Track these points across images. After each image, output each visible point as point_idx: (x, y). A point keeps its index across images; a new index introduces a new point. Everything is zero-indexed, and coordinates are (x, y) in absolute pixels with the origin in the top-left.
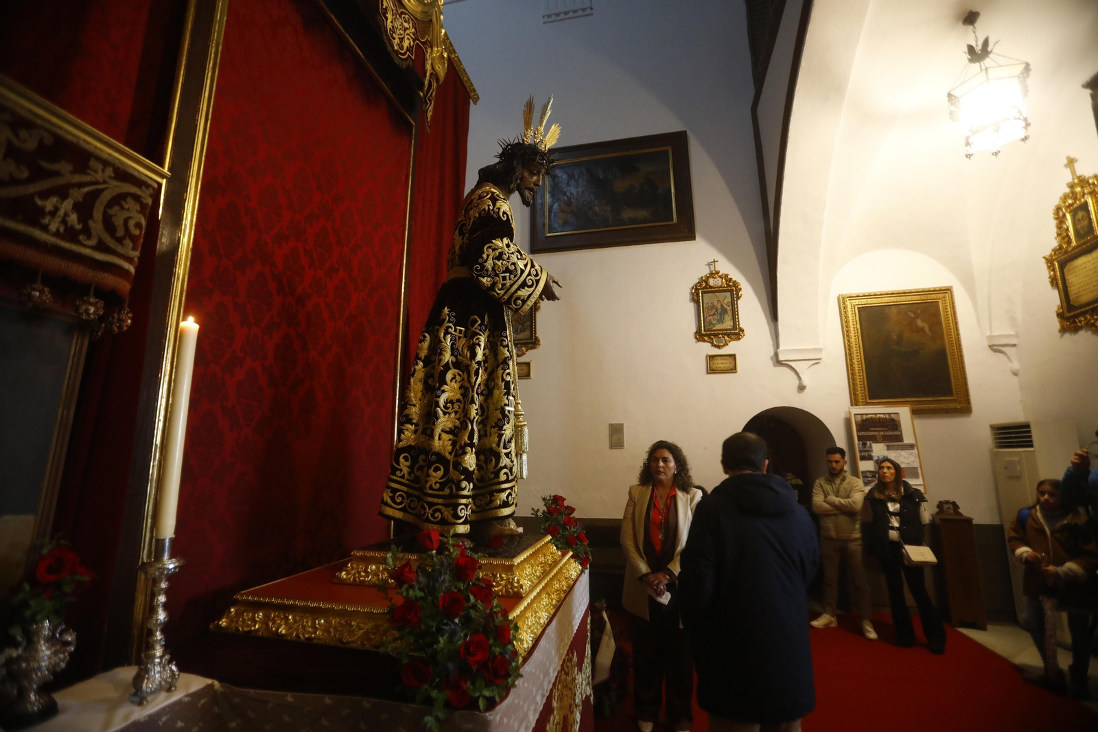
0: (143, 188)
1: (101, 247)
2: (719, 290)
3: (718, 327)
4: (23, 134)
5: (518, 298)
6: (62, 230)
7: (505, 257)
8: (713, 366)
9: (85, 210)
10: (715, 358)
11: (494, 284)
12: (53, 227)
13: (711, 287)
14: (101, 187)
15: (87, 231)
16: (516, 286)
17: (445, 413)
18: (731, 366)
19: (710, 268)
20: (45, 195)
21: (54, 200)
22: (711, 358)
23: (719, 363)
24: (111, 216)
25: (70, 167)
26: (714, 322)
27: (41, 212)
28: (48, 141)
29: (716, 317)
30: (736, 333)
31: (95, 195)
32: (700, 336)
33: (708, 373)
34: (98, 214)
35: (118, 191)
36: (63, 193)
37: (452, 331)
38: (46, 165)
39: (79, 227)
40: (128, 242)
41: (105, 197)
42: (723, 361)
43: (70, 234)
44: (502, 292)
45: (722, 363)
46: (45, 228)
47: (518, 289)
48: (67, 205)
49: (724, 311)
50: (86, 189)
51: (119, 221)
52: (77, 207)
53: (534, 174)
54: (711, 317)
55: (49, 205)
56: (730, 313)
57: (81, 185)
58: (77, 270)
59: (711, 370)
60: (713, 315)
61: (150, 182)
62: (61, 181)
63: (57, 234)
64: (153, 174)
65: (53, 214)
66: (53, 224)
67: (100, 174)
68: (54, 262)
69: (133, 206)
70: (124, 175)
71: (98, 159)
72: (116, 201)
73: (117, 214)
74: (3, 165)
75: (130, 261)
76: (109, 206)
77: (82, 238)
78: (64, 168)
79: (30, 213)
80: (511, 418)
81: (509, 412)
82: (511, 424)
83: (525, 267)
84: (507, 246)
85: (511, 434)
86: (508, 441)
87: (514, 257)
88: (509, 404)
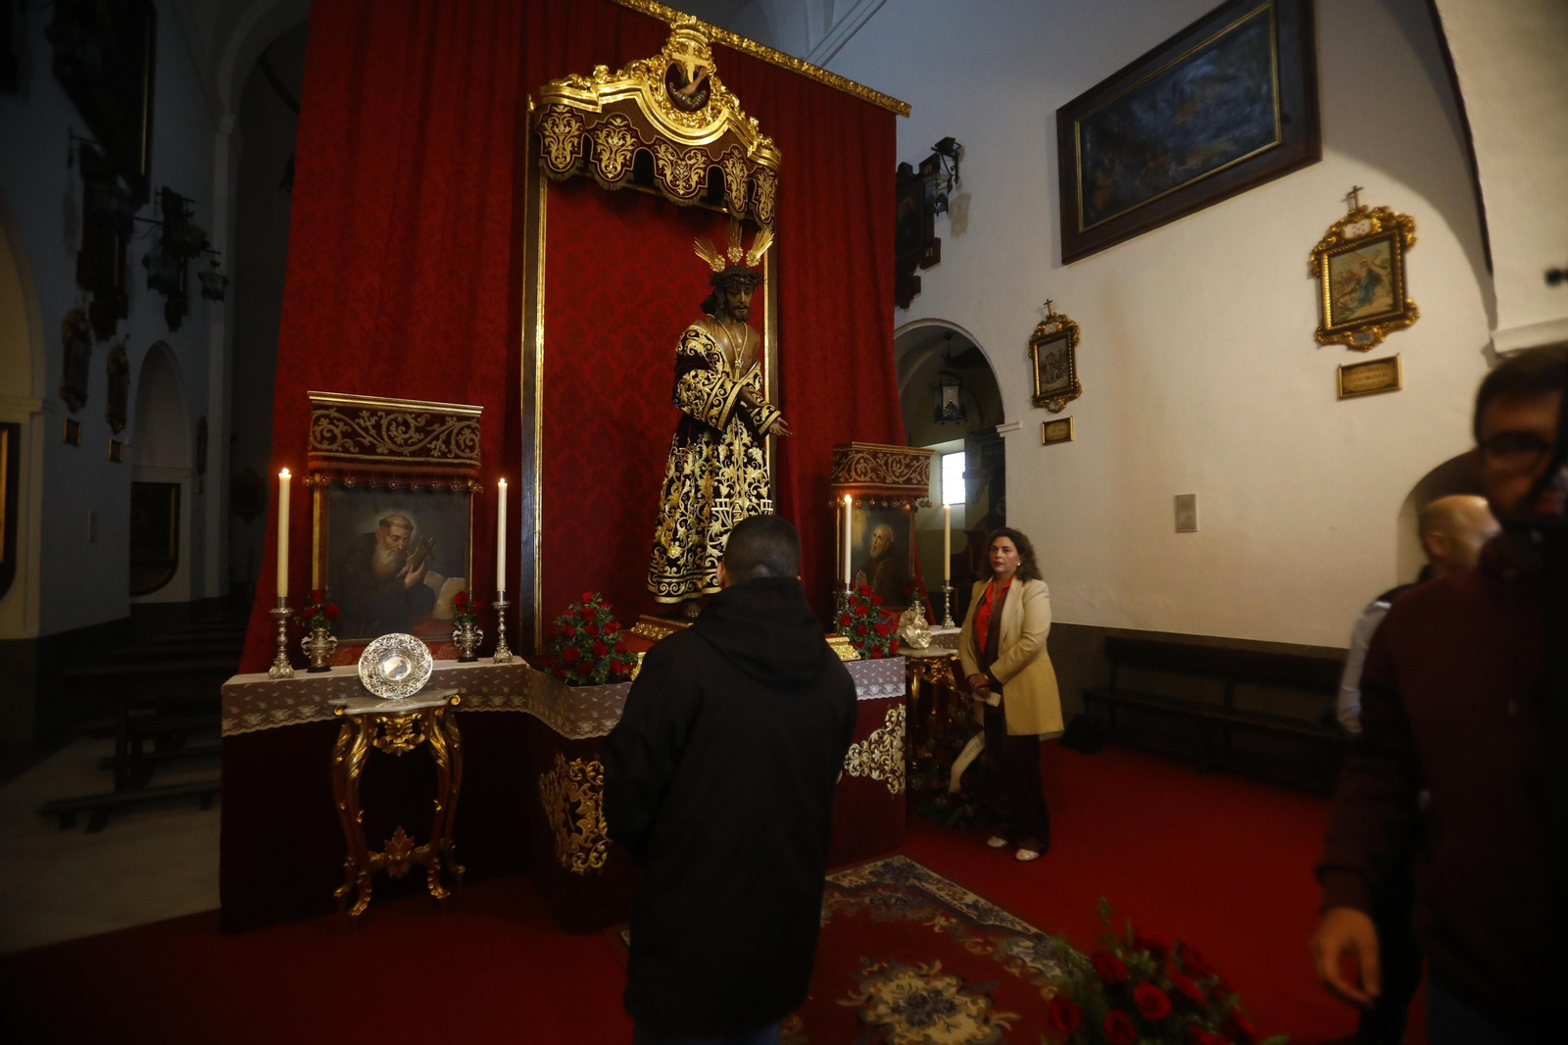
0: (472, 420)
1: (457, 457)
2: (1366, 241)
3: (1361, 312)
4: (419, 419)
5: (711, 418)
6: (439, 454)
7: (692, 387)
8: (1351, 385)
9: (447, 442)
10: (1354, 370)
11: (692, 410)
12: (436, 455)
13: (1348, 242)
14: (452, 428)
15: (450, 452)
16: (706, 409)
17: (669, 517)
18: (1387, 379)
19: (1349, 204)
20: (430, 443)
21: (434, 442)
22: (1346, 370)
23: (1361, 379)
24: (458, 440)
25: (438, 425)
26: (1351, 305)
27: (430, 450)
28: (429, 417)
29: (1356, 295)
30: (1401, 314)
31: (451, 433)
32: (1325, 336)
33: (1341, 398)
34: (453, 442)
35: (459, 428)
36: (437, 438)
37: (676, 452)
38: (429, 429)
39: (446, 450)
40: (467, 450)
41: (455, 431)
42: (1370, 374)
43: (444, 455)
44: (700, 415)
45: (1368, 378)
46: (433, 456)
47: (709, 410)
48: (440, 442)
49: (1374, 279)
50: (446, 432)
51: (461, 442)
52: (444, 442)
53: (736, 294)
54: (1347, 297)
55: (432, 446)
56: (1386, 280)
57: (443, 432)
58: (449, 470)
59: (1347, 393)
60: (1352, 291)
61: (475, 415)
62: (436, 433)
63: (438, 457)
64: (475, 411)
65: (435, 449)
66: (436, 453)
67: (450, 423)
68: (439, 470)
69: (467, 432)
70: (461, 418)
71: (449, 416)
72: (460, 432)
73: (461, 438)
74: (414, 436)
75: (471, 458)
76: (457, 436)
77: (448, 455)
78: (436, 426)
79: (426, 452)
80: (721, 516)
81: (717, 512)
82: (720, 522)
83: (712, 390)
84: (694, 377)
85: (723, 529)
86: (716, 535)
87: (700, 385)
88: (716, 506)
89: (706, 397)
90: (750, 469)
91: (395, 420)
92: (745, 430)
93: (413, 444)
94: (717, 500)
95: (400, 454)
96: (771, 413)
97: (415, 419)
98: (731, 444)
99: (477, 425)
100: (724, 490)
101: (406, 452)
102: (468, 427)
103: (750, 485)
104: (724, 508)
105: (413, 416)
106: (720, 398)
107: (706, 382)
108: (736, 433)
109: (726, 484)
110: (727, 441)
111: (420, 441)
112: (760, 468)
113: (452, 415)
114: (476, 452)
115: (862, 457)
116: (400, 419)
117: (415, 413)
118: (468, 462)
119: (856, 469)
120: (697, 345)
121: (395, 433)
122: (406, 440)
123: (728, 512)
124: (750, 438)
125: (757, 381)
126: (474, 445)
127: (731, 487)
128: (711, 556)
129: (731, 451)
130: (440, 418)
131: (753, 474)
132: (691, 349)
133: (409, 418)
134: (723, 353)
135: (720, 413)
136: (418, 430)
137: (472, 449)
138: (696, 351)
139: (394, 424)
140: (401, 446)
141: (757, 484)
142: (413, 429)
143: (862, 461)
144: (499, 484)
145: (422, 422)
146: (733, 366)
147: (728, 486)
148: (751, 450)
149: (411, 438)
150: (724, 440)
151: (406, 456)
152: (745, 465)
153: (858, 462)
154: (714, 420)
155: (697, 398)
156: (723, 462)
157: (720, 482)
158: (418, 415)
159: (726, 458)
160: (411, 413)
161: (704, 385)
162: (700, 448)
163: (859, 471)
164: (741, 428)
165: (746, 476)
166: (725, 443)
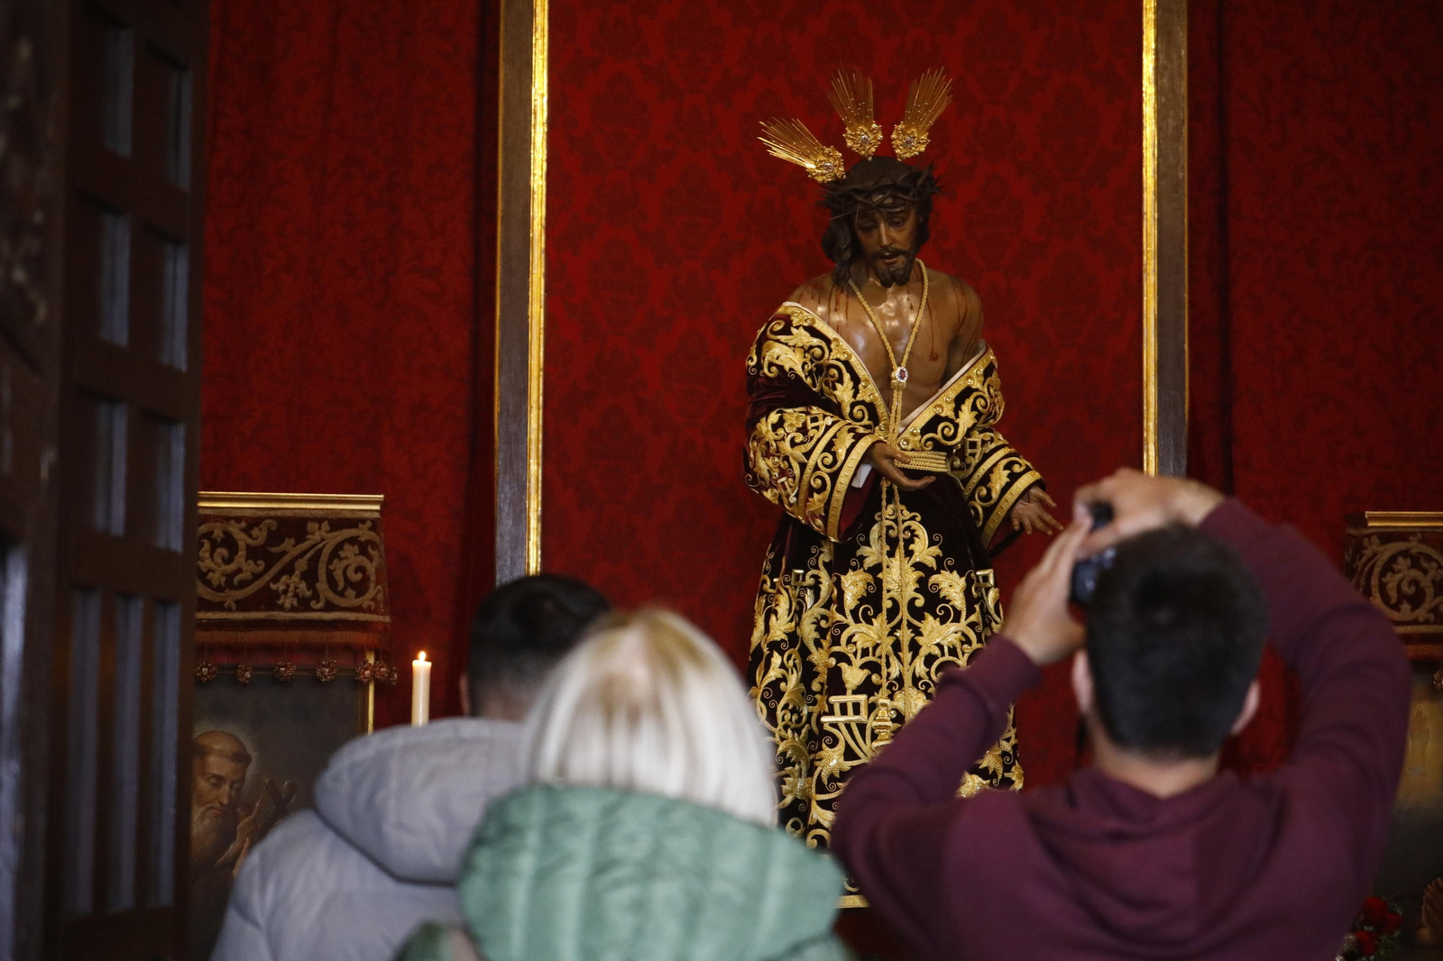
0: (360, 525)
1: (330, 607)
4: (255, 532)
5: (814, 516)
6: (295, 603)
7: (773, 449)
9: (310, 577)
11: (780, 499)
12: (287, 605)
14: (320, 545)
15: (316, 596)
20: (276, 579)
21: (284, 578)
24: (333, 571)
25: (292, 541)
27: (277, 595)
28: (274, 525)
31: (319, 552)
34: (322, 575)
35: (334, 543)
36: (288, 569)
38: (274, 550)
39: (309, 593)
40: (351, 593)
41: (327, 552)
43: (304, 605)
44: (794, 509)
46: (282, 608)
47: (807, 499)
48: (295, 578)
50: (309, 555)
51: (338, 575)
52: (304, 576)
53: (870, 229)
55: (281, 587)
57: (302, 555)
58: (313, 636)
61: (366, 515)
62: (286, 559)
63: (293, 609)
64: (368, 505)
65: (285, 592)
66: (288, 601)
67: (316, 534)
68: (294, 636)
69: (350, 551)
70: (338, 522)
71: (314, 520)
72: (335, 554)
73: (338, 567)
74: (245, 567)
75: (358, 609)
76: (330, 562)
77: (313, 604)
78: (288, 543)
79: (267, 599)
80: (843, 735)
81: (835, 725)
82: (841, 747)
83: (808, 455)
84: (775, 427)
85: (847, 765)
86: (832, 778)
87: (786, 445)
88: (831, 713)
89: (797, 471)
90: (930, 623)
91: (208, 535)
92: (922, 532)
93: (244, 584)
94: (833, 699)
95: (219, 607)
97: (247, 531)
98: (876, 569)
99: (372, 535)
100: (853, 675)
101: (229, 602)
102: (353, 541)
103: (930, 660)
105: (243, 524)
106: (824, 472)
107: (800, 438)
108: (893, 543)
109: (858, 662)
110: (869, 562)
111: (256, 577)
112: (957, 619)
113: (319, 519)
114: (371, 593)
115: (1405, 554)
116: (218, 534)
117: (246, 518)
118: (351, 616)
119: (1382, 587)
120: (786, 355)
121: (208, 563)
122: (230, 577)
123: (862, 727)
124: (936, 550)
125: (966, 407)
126: (365, 579)
127: (873, 667)
128: (818, 825)
129: (879, 583)
130: (295, 526)
131: (937, 634)
132: (771, 364)
133: (235, 530)
134: (856, 361)
135: (828, 504)
136: (253, 553)
137: (361, 588)
138: (780, 368)
139: (207, 545)
140: (219, 589)
141: (947, 658)
142: (242, 553)
143: (1402, 563)
144: (415, 663)
145: (260, 535)
146: (885, 385)
147: (862, 667)
148: (934, 579)
149: (239, 571)
150: (862, 558)
151: (229, 610)
152: (917, 613)
153: (1389, 567)
154: (819, 522)
155: (783, 473)
156: (854, 613)
157: (842, 657)
158: (252, 522)
159: (862, 600)
160: (238, 520)
161: (793, 444)
162: (816, 577)
163: (1394, 595)
164: (908, 528)
165: (919, 639)
166: (862, 566)
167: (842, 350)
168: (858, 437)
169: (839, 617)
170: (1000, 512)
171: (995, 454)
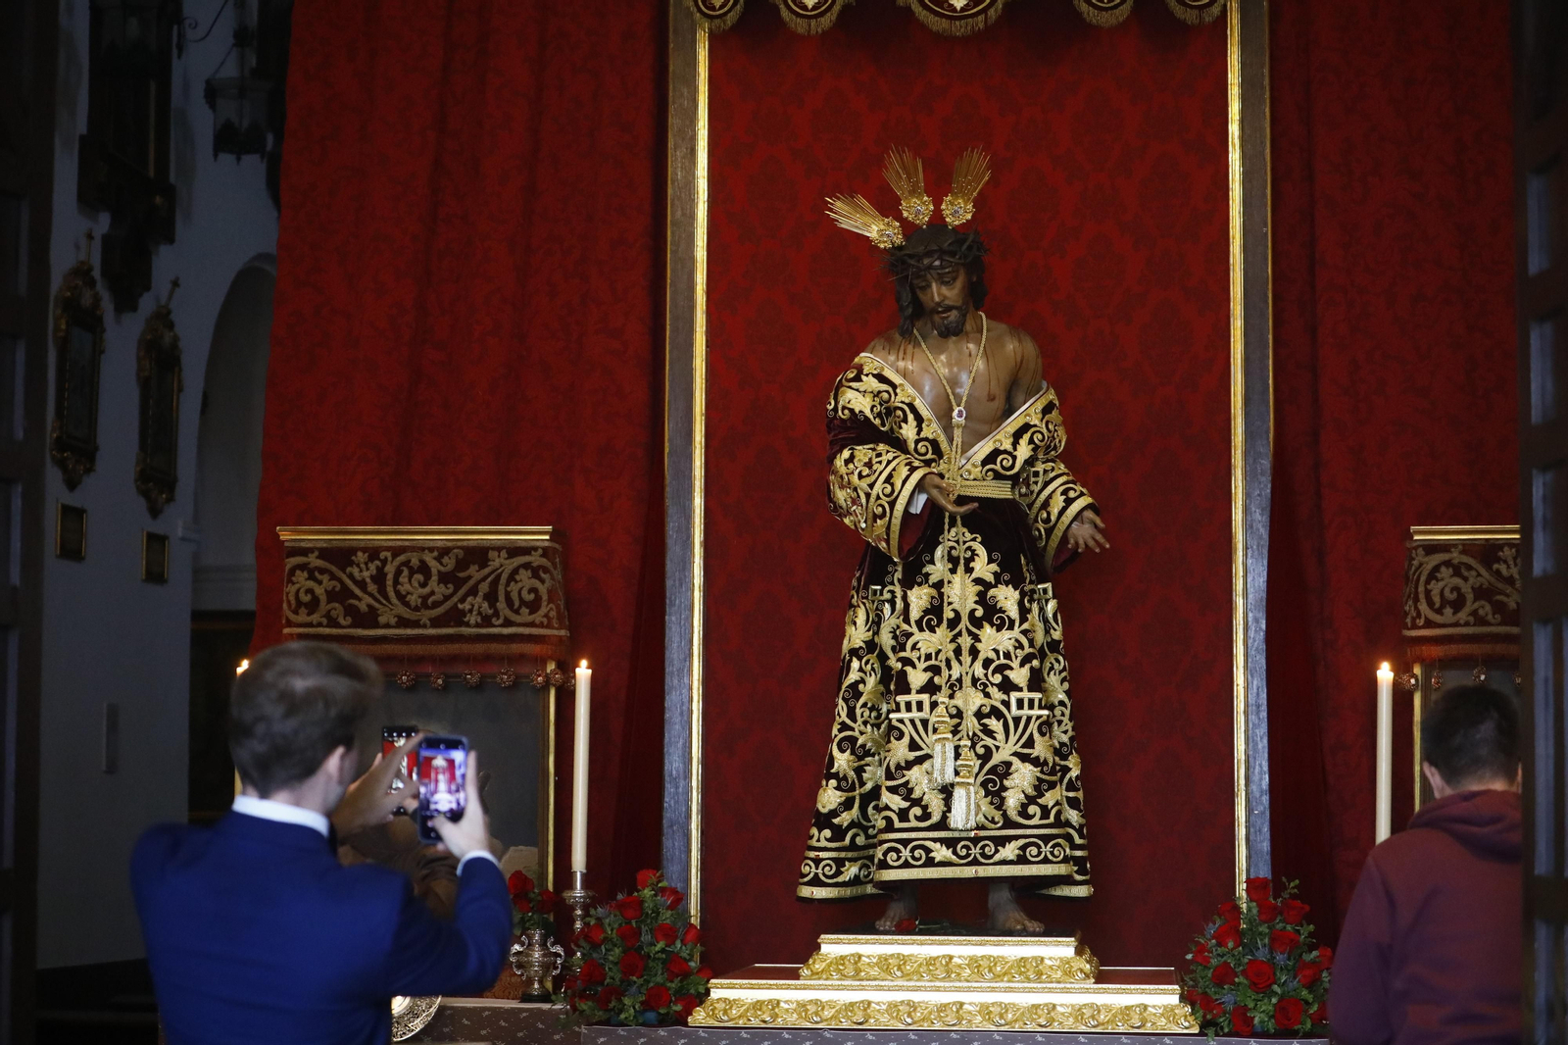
0: (533, 553)
1: (508, 623)
4: (446, 560)
5: (880, 539)
6: (479, 620)
7: (846, 482)
9: (491, 597)
11: (854, 525)
12: (472, 622)
14: (500, 571)
15: (496, 614)
16: (869, 522)
20: (463, 600)
21: (470, 599)
24: (510, 592)
25: (476, 567)
27: (463, 613)
28: (461, 553)
31: (499, 576)
34: (501, 596)
35: (511, 567)
36: (473, 592)
38: (461, 575)
39: (491, 612)
40: (525, 611)
41: (505, 576)
43: (486, 621)
46: (468, 625)
47: (873, 526)
48: (479, 599)
50: (489, 579)
51: (515, 595)
52: (486, 597)
53: (924, 288)
55: (467, 606)
57: (484, 579)
58: (495, 648)
61: (538, 544)
62: (471, 582)
63: (477, 625)
64: (538, 535)
65: (471, 611)
66: (473, 619)
67: (496, 561)
68: (479, 648)
69: (524, 575)
70: (515, 550)
71: (494, 549)
72: (512, 578)
73: (514, 588)
74: (436, 590)
75: (532, 625)
76: (508, 584)
77: (494, 620)
78: (473, 569)
79: (456, 617)
80: (908, 729)
81: (901, 721)
82: (906, 740)
83: (871, 486)
84: (847, 462)
85: (912, 755)
86: (898, 767)
87: (855, 478)
88: (898, 710)
89: (864, 501)
90: (988, 631)
91: (407, 563)
92: (981, 551)
93: (436, 605)
94: (899, 698)
95: (416, 624)
96: (1069, 502)
97: (438, 559)
98: (939, 585)
99: (544, 561)
100: (917, 677)
101: (425, 620)
102: (526, 566)
103: (987, 663)
104: (915, 714)
105: (436, 554)
106: (884, 501)
107: (866, 472)
108: (954, 561)
109: (922, 665)
110: (933, 579)
111: (447, 598)
112: (1011, 627)
113: (498, 548)
114: (543, 610)
115: (1448, 563)
116: (415, 562)
117: (438, 548)
118: (527, 631)
119: (1428, 593)
120: (857, 400)
121: (407, 587)
122: (425, 598)
123: (925, 723)
124: (994, 567)
125: (1024, 441)
126: (538, 599)
127: (936, 670)
128: (887, 808)
129: (941, 595)
130: (478, 555)
131: (993, 640)
132: (844, 408)
133: (429, 558)
134: (918, 403)
135: (888, 528)
136: (444, 578)
137: (534, 607)
138: (852, 411)
139: (406, 572)
140: (417, 609)
141: (1003, 661)
142: (435, 578)
143: (1445, 572)
144: (577, 670)
145: (450, 562)
147: (926, 670)
148: (992, 592)
149: (433, 593)
150: (927, 575)
151: (425, 626)
152: (977, 623)
153: (1432, 576)
154: (884, 544)
156: (919, 623)
157: (907, 662)
158: (444, 552)
159: (926, 612)
160: (431, 550)
161: (860, 477)
163: (1437, 600)
164: (969, 548)
165: (978, 645)
166: (927, 582)
167: (906, 393)
168: (913, 470)
169: (905, 627)
170: (1058, 533)
171: (1054, 482)
